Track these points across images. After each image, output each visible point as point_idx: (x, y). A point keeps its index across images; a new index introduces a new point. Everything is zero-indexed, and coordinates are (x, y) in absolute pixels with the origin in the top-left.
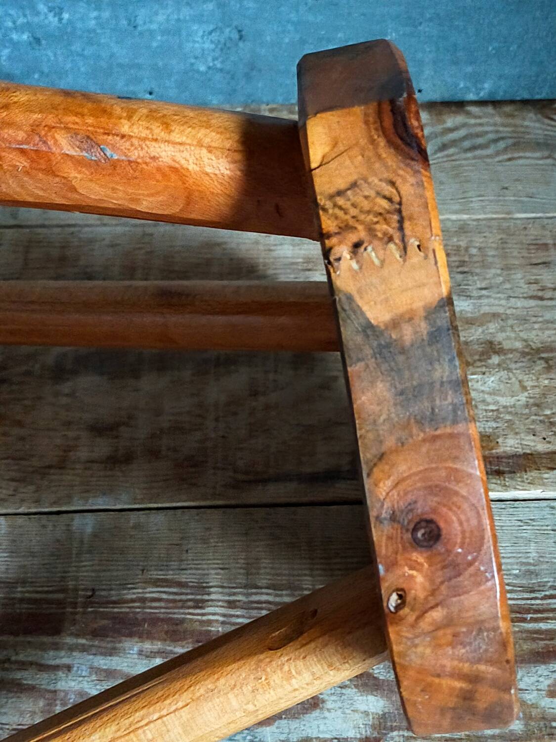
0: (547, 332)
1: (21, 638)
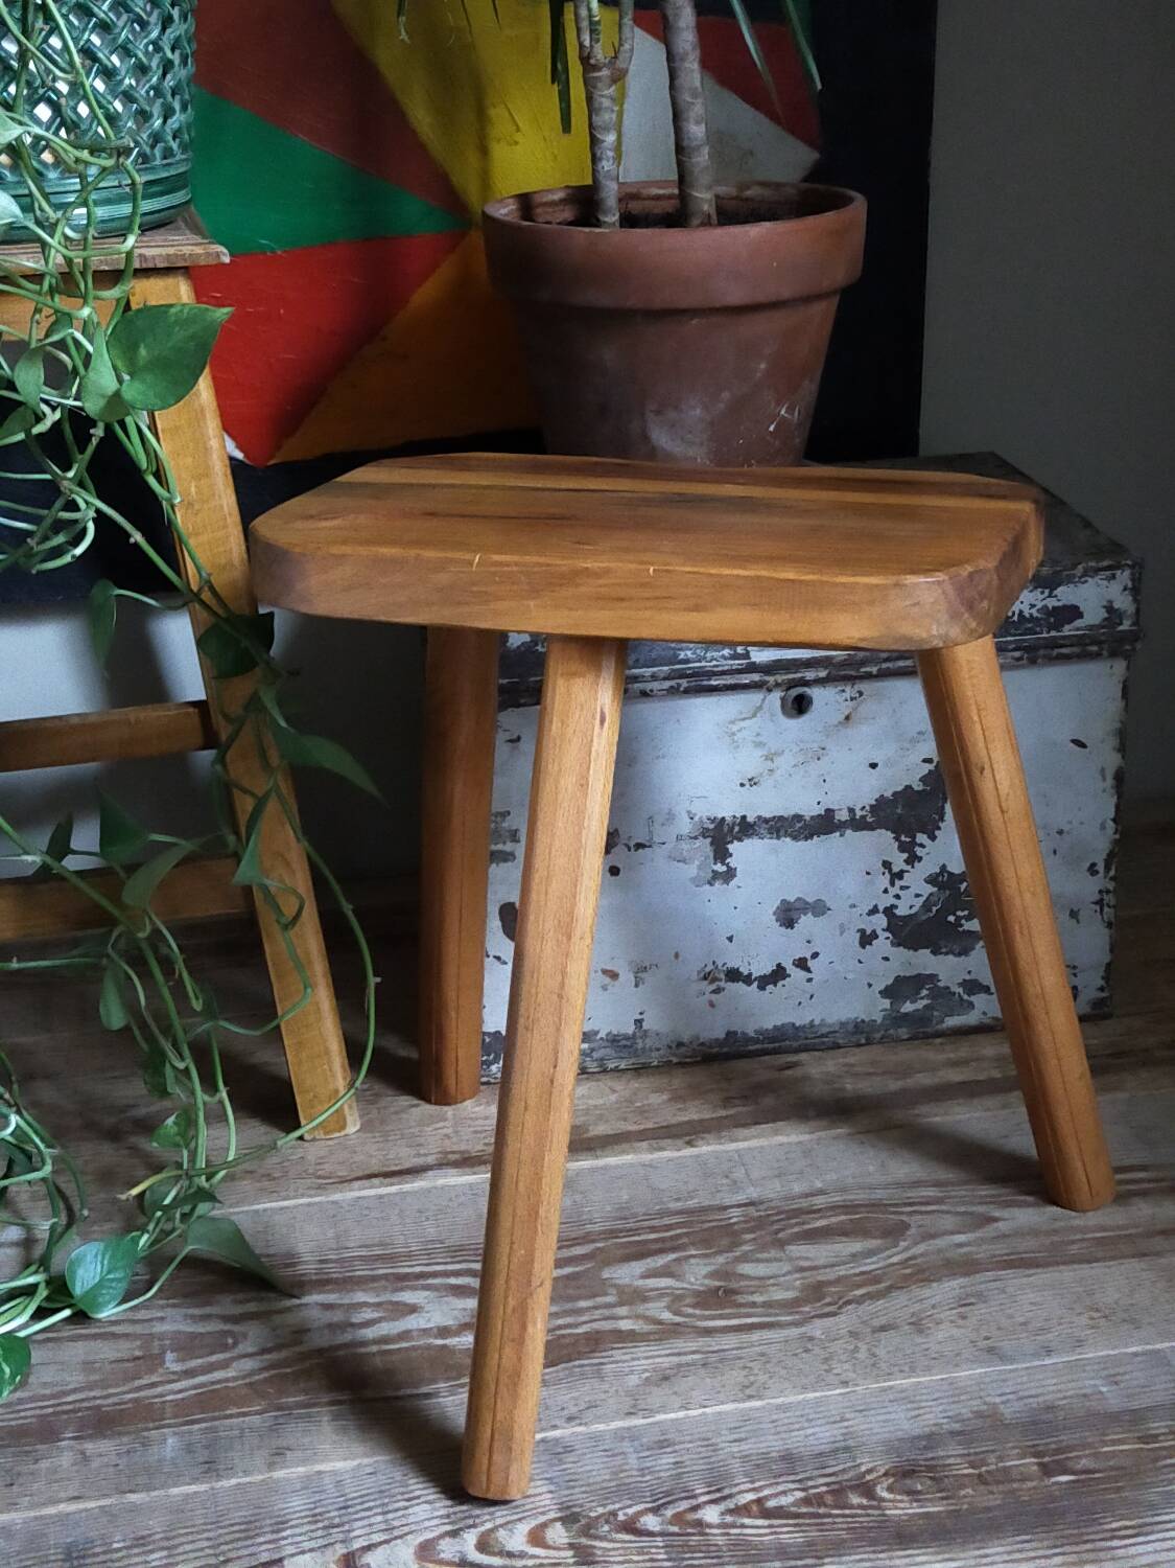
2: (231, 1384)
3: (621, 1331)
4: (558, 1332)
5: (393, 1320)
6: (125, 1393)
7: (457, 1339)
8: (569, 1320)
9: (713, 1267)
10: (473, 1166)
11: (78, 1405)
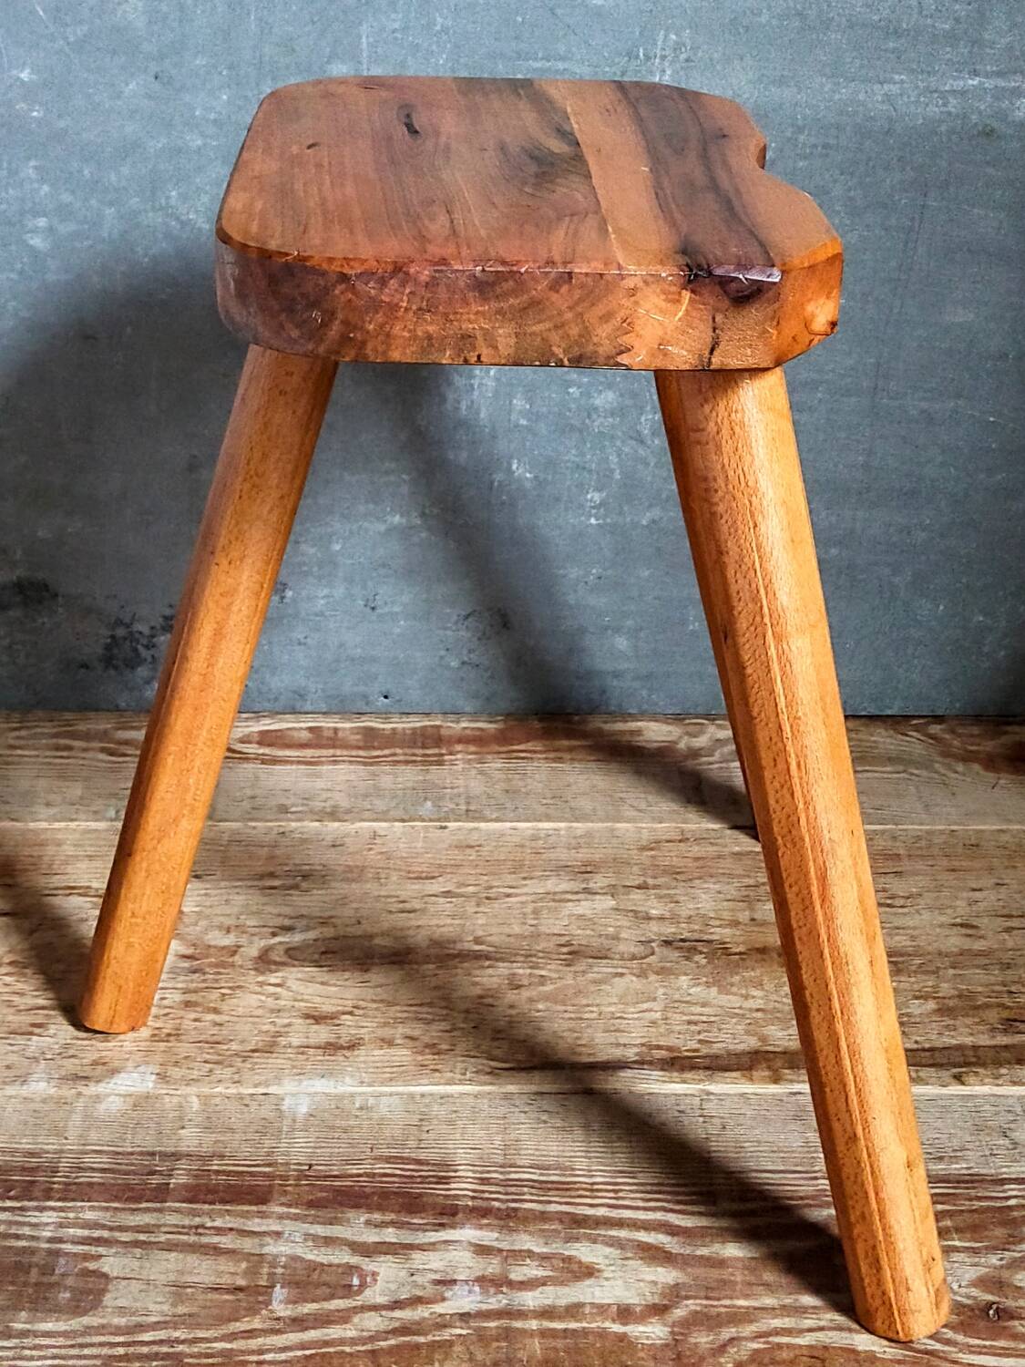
0: (897, 938)
1: (218, 1207)
2: (348, 1349)
3: (854, 1351)
4: (771, 1339)
5: (562, 1283)
6: (216, 1340)
7: (641, 1328)
8: (787, 1322)
9: (983, 1271)
10: (682, 1069)
11: (155, 1348)
